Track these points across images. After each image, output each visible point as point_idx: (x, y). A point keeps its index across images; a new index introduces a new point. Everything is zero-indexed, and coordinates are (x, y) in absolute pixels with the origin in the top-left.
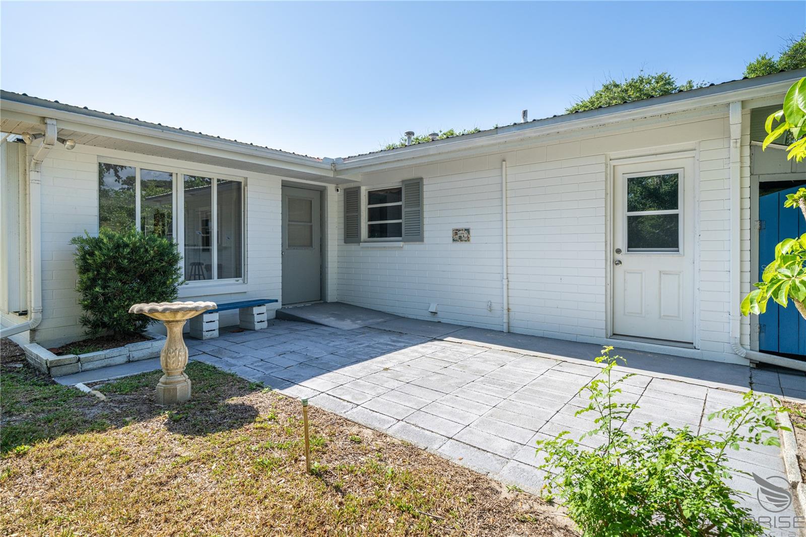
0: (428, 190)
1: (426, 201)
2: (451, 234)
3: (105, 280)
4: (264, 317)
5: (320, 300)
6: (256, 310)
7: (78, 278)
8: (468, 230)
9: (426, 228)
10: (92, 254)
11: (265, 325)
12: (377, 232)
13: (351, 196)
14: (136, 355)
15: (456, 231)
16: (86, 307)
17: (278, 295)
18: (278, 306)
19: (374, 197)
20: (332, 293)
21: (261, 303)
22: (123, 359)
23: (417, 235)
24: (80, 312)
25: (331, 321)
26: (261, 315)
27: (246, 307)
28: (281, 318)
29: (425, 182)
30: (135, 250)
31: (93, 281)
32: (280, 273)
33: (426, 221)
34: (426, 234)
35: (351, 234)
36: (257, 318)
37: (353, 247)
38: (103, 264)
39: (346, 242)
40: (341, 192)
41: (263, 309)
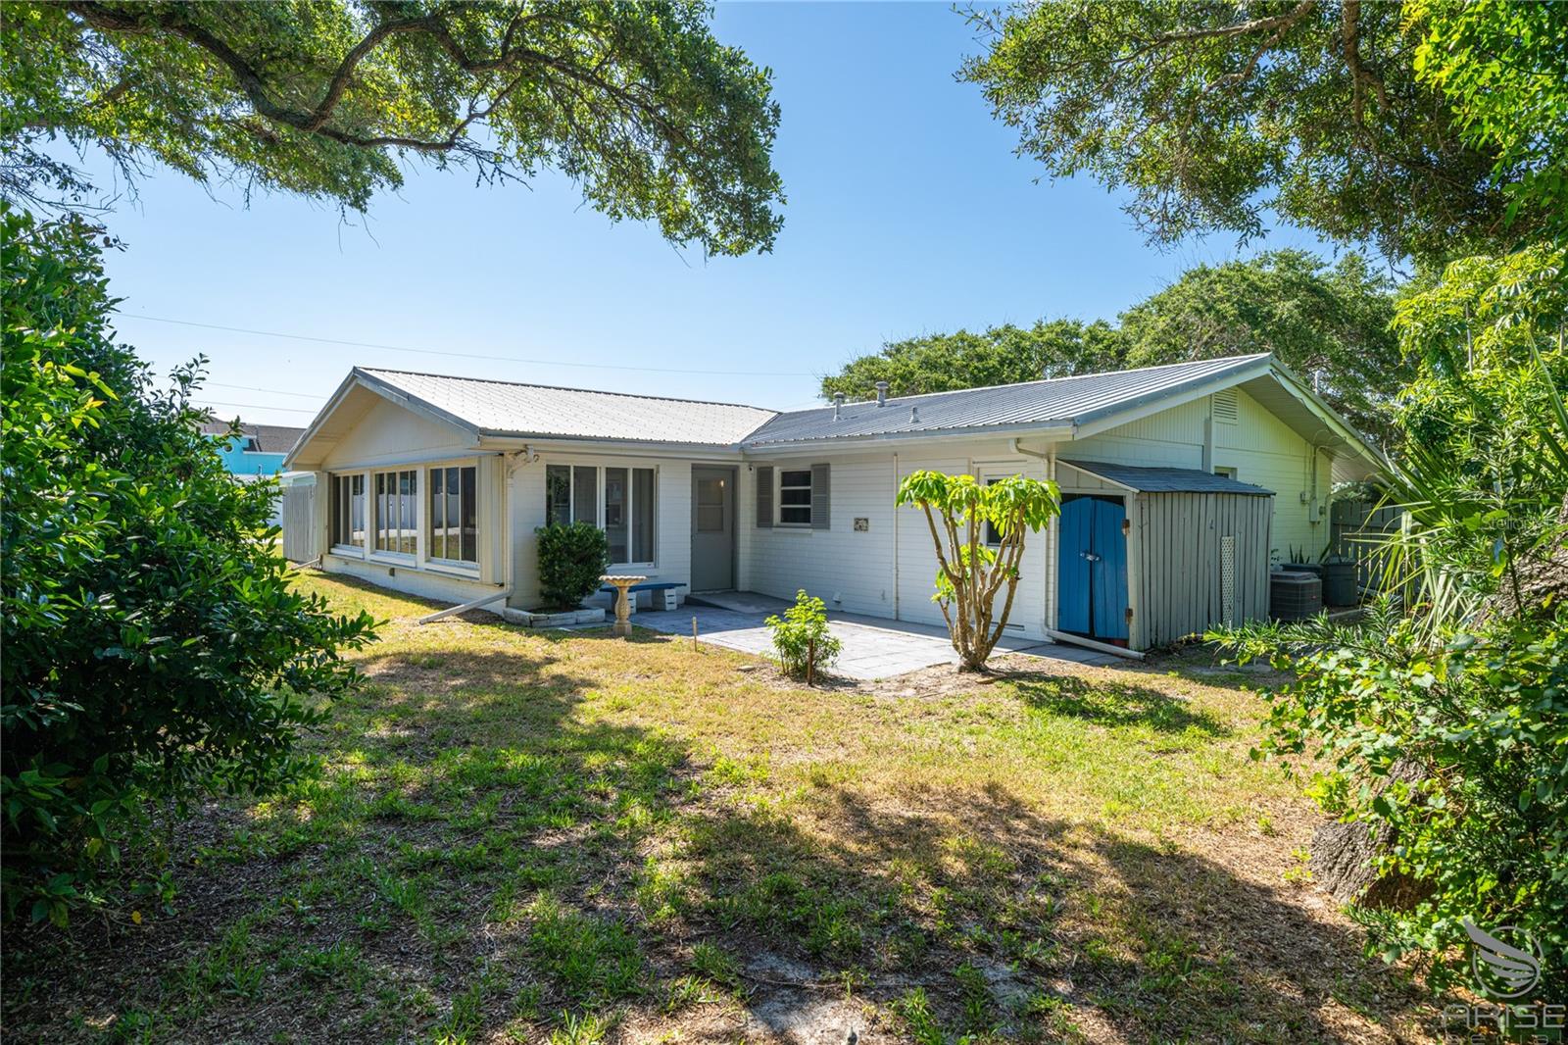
0: (836, 476)
1: (832, 488)
2: (853, 523)
3: (560, 561)
4: (674, 599)
5: (731, 588)
6: (667, 592)
7: (537, 559)
8: (866, 520)
9: (832, 515)
10: (550, 541)
11: (674, 607)
12: (789, 516)
13: (764, 476)
14: (582, 619)
15: (857, 521)
16: (543, 582)
17: (687, 579)
18: (687, 590)
19: (787, 478)
20: (744, 581)
21: (671, 586)
22: (573, 621)
23: (824, 523)
24: (539, 586)
25: (736, 606)
26: (672, 597)
27: (658, 589)
28: (690, 603)
29: (832, 468)
30: (581, 538)
31: (551, 562)
32: (689, 559)
33: (833, 508)
34: (832, 522)
35: (763, 519)
36: (668, 600)
37: (766, 532)
38: (559, 550)
39: (759, 526)
40: (754, 471)
41: (672, 592)
